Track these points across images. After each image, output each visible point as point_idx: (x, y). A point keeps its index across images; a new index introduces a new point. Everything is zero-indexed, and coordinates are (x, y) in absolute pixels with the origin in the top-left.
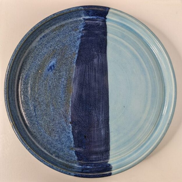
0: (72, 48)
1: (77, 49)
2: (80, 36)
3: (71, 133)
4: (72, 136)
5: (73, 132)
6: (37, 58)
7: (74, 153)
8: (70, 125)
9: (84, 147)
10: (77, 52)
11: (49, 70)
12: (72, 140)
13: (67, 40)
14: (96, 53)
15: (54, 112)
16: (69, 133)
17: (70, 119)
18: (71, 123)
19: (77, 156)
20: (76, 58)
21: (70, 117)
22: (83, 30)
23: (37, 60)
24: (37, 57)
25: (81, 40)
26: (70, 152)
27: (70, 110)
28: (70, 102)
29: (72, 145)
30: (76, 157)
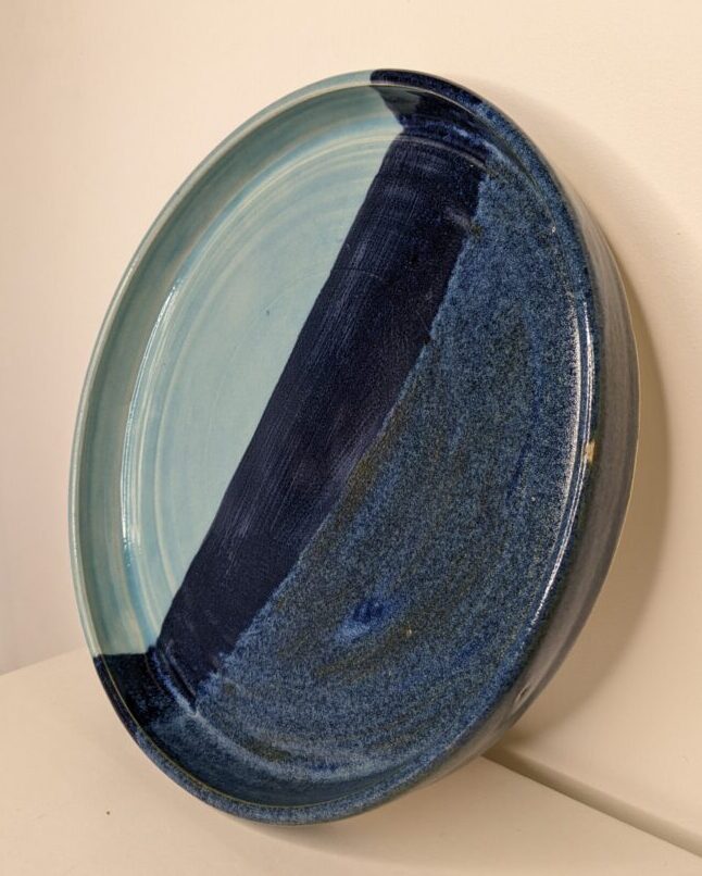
0: (272, 632)
1: (263, 617)
2: (231, 658)
3: (447, 297)
4: (453, 282)
5: (440, 300)
6: (387, 701)
7: (480, 212)
8: (433, 334)
9: (439, 220)
10: (268, 606)
11: (380, 610)
12: (458, 267)
13: (268, 675)
14: (230, 558)
15: (454, 420)
16: (454, 302)
17: (422, 356)
18: (429, 337)
19: (476, 192)
20: (282, 585)
21: (417, 366)
22: (215, 672)
23: (392, 689)
24: (385, 705)
25: (237, 637)
26: (490, 218)
27: (404, 393)
28: (385, 424)
29: (468, 245)
30: (481, 190)
